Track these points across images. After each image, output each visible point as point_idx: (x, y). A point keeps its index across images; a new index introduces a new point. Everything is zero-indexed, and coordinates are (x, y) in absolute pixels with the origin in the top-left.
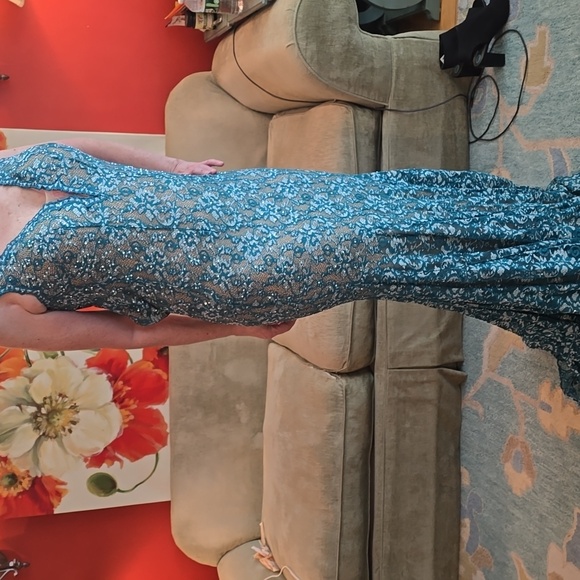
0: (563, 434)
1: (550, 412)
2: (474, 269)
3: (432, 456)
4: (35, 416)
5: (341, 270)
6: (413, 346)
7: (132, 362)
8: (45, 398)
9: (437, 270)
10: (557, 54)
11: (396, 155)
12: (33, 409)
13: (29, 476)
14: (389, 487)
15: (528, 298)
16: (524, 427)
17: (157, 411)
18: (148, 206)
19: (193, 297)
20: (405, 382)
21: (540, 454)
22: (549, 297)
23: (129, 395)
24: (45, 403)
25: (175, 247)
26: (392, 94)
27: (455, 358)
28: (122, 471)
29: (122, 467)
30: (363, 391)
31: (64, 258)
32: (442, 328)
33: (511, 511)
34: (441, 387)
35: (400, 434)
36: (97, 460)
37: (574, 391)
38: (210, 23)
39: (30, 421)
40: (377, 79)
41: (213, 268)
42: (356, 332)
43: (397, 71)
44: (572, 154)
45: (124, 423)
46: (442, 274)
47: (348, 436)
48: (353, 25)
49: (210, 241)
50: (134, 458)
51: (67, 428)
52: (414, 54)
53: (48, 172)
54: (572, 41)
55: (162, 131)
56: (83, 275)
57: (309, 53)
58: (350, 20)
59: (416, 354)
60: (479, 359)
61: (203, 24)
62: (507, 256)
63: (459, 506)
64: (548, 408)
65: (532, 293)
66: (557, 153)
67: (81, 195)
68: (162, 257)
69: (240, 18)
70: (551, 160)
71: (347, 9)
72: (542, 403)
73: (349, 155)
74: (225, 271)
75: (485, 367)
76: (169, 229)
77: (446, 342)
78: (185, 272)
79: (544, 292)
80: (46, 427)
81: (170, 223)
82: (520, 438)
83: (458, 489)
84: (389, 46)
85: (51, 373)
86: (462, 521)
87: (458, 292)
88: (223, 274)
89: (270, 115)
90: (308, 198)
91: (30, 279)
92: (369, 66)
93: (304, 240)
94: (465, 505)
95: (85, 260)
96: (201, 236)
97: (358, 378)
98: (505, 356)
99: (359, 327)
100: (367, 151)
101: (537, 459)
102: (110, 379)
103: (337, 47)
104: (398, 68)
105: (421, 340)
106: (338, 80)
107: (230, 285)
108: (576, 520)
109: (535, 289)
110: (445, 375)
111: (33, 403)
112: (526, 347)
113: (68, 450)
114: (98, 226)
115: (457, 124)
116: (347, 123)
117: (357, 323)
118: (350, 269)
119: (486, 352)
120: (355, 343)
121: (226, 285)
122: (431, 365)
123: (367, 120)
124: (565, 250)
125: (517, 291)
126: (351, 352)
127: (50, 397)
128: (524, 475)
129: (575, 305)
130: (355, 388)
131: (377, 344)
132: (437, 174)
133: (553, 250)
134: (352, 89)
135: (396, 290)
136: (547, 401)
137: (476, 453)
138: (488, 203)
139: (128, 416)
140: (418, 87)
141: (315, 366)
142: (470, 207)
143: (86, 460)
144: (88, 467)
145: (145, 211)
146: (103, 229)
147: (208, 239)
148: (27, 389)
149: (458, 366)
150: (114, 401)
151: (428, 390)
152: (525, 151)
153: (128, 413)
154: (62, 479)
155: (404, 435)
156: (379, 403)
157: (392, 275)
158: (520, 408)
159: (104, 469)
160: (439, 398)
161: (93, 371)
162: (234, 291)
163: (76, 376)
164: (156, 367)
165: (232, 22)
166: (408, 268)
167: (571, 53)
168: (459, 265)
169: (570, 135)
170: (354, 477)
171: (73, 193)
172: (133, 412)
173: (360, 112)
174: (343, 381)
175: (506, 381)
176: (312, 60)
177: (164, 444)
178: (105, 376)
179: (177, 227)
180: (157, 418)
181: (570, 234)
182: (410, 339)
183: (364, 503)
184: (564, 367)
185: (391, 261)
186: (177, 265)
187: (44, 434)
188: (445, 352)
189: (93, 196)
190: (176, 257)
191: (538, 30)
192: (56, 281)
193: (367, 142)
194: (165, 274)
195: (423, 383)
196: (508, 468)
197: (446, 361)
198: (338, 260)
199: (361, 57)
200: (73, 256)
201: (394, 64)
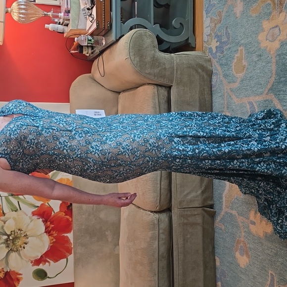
0: (262, 235)
1: (255, 225)
2: (214, 150)
3: (201, 251)
4: (7, 240)
5: (152, 151)
6: (189, 197)
7: (54, 212)
8: (12, 232)
9: (197, 151)
10: (248, 59)
11: (177, 108)
12: (6, 237)
13: (3, 271)
14: (181, 267)
15: (241, 165)
16: (243, 234)
17: (67, 237)
18: (61, 122)
19: (83, 162)
20: (187, 215)
21: (252, 246)
22: (250, 164)
23: (53, 229)
24: (12, 234)
25: (74, 138)
26: (175, 80)
27: (210, 203)
28: (50, 267)
29: (50, 265)
30: (167, 220)
31: (21, 138)
32: (203, 188)
33: (240, 275)
34: (204, 217)
35: (185, 241)
36: (37, 262)
37: (265, 213)
38: (90, 51)
39: (4, 243)
40: (168, 73)
41: (92, 147)
42: (162, 191)
43: (176, 69)
44: (257, 103)
45: (51, 243)
46: (199, 152)
47: (160, 243)
48: (155, 49)
49: (90, 136)
50: (56, 261)
51: (22, 246)
52: (184, 61)
53: (16, 107)
54: (254, 53)
55: (68, 102)
56: (30, 148)
57: (136, 62)
58: (154, 47)
59: (191, 201)
60: (221, 203)
61: (86, 52)
62: (229, 145)
63: (215, 276)
64: (254, 223)
65: (243, 162)
66: (250, 103)
67: (30, 116)
68: (67, 143)
69: (104, 48)
70: (248, 107)
71: (153, 42)
72: (251, 221)
73: (156, 108)
74: (98, 148)
75: (224, 207)
76: (71, 131)
77: (205, 195)
78: (78, 149)
79: (248, 162)
80: (12, 246)
81: (71, 128)
82: (242, 239)
83: (214, 267)
84: (172, 58)
85: (14, 219)
86: (217, 284)
87: (208, 162)
88: (97, 149)
89: (119, 93)
90: (135, 122)
91: (4, 149)
92: (164, 67)
93: (134, 136)
94: (218, 276)
95: (31, 140)
96: (85, 134)
97: (164, 214)
98: (233, 200)
99: (163, 189)
100: (164, 106)
101: (250, 248)
102: (43, 221)
103: (148, 59)
104: (177, 68)
105: (193, 194)
106: (149, 74)
107: (100, 154)
108: (270, 277)
109: (244, 160)
110: (205, 211)
111: (6, 234)
112: (242, 195)
113: (23, 257)
114: (38, 127)
115: (206, 93)
116: (154, 93)
117: (162, 187)
118: (156, 150)
119: (224, 199)
120: (162, 196)
121: (98, 155)
122: (198, 206)
123: (163, 92)
124: (255, 141)
125: (235, 161)
126: (160, 201)
127: (14, 231)
128: (245, 257)
129: (263, 168)
130: (163, 218)
131: (173, 197)
132: (194, 113)
133: (250, 141)
134: (156, 78)
135: (179, 162)
136: (253, 220)
137: (222, 249)
138: (218, 123)
139: (53, 239)
140: (186, 76)
141: (143, 209)
142: (210, 125)
143: (32, 262)
144: (33, 265)
145: (59, 124)
146: (40, 129)
147: (89, 135)
148: (3, 227)
149: (212, 206)
150: (46, 232)
151: (198, 219)
152: (236, 104)
153: (52, 238)
154: (20, 272)
155: (187, 241)
156: (174, 226)
157: (176, 153)
158: (241, 224)
159: (41, 266)
160: (203, 223)
161: (35, 217)
162: (102, 158)
163: (27, 220)
164: (66, 215)
165: (100, 50)
166: (183, 150)
167: (254, 58)
168: (207, 149)
169: (256, 95)
170: (164, 263)
171: (27, 115)
172: (55, 237)
173: (160, 88)
174: (157, 215)
175: (234, 212)
176: (137, 65)
177: (71, 254)
178: (41, 220)
179: (74, 130)
180: (67, 240)
181: (257, 135)
182: (188, 194)
183: (169, 276)
184: (260, 201)
185: (175, 147)
186: (75, 146)
187: (11, 249)
188: (205, 200)
189: (36, 117)
190: (74, 143)
191: (239, 49)
192: (17, 150)
193: (164, 102)
194: (69, 151)
195: (195, 215)
196: (237, 254)
197: (206, 204)
198: (151, 146)
199: (160, 63)
200: (25, 138)
201: (175, 66)
